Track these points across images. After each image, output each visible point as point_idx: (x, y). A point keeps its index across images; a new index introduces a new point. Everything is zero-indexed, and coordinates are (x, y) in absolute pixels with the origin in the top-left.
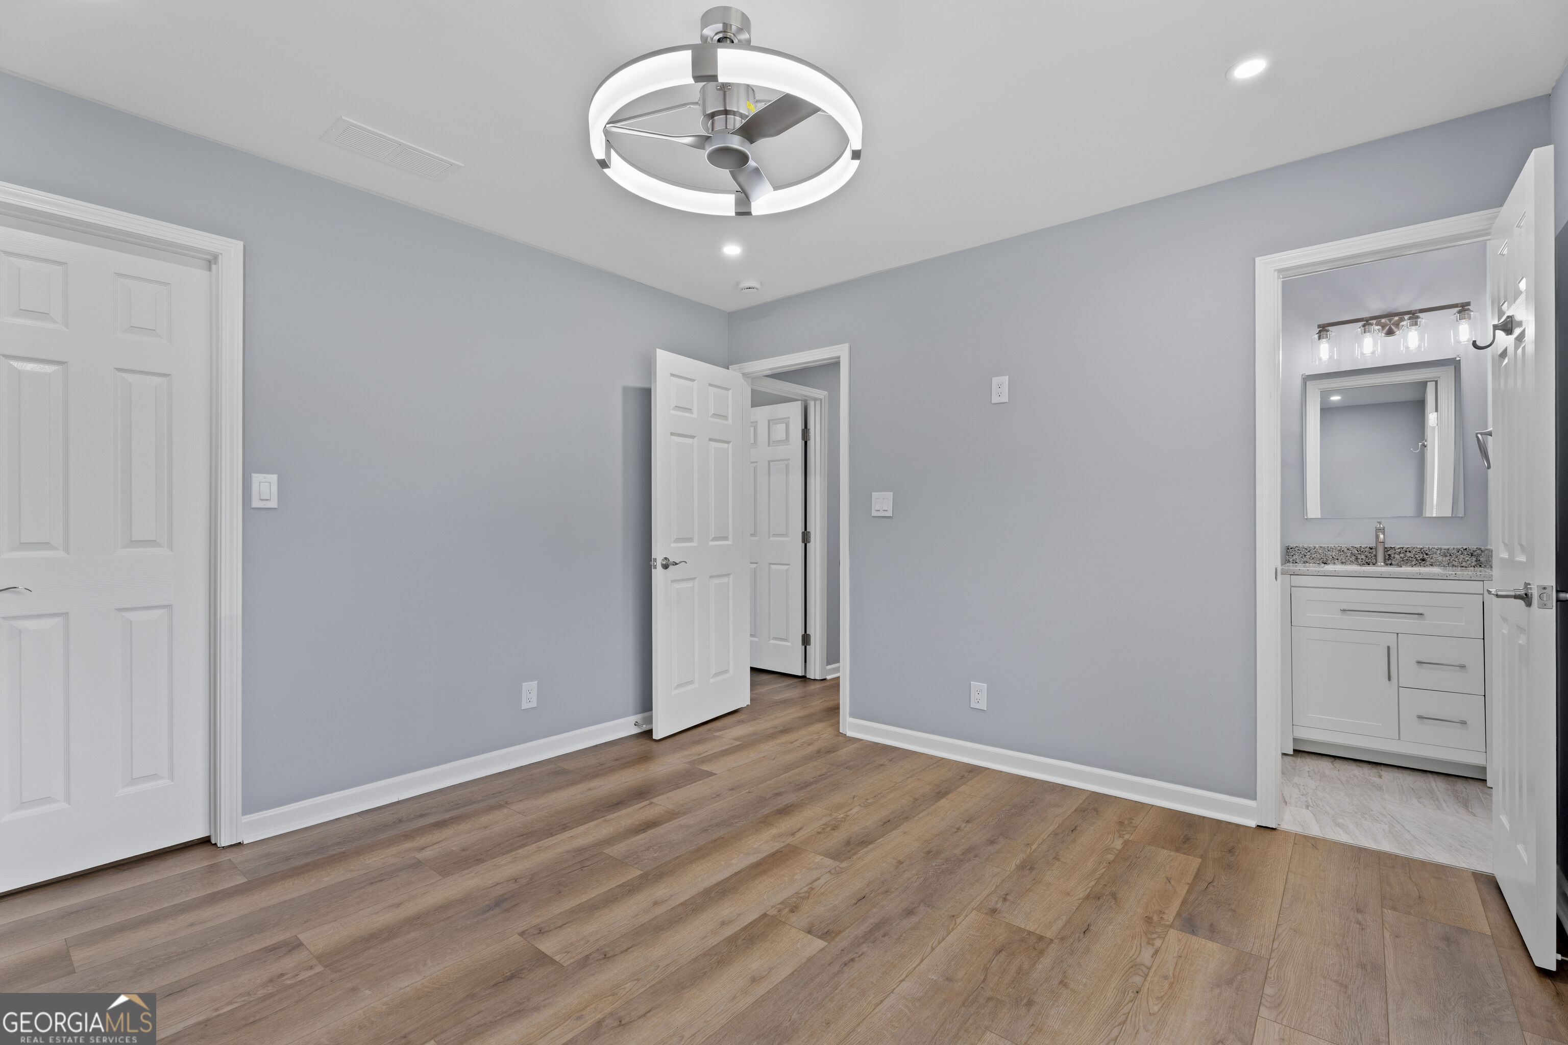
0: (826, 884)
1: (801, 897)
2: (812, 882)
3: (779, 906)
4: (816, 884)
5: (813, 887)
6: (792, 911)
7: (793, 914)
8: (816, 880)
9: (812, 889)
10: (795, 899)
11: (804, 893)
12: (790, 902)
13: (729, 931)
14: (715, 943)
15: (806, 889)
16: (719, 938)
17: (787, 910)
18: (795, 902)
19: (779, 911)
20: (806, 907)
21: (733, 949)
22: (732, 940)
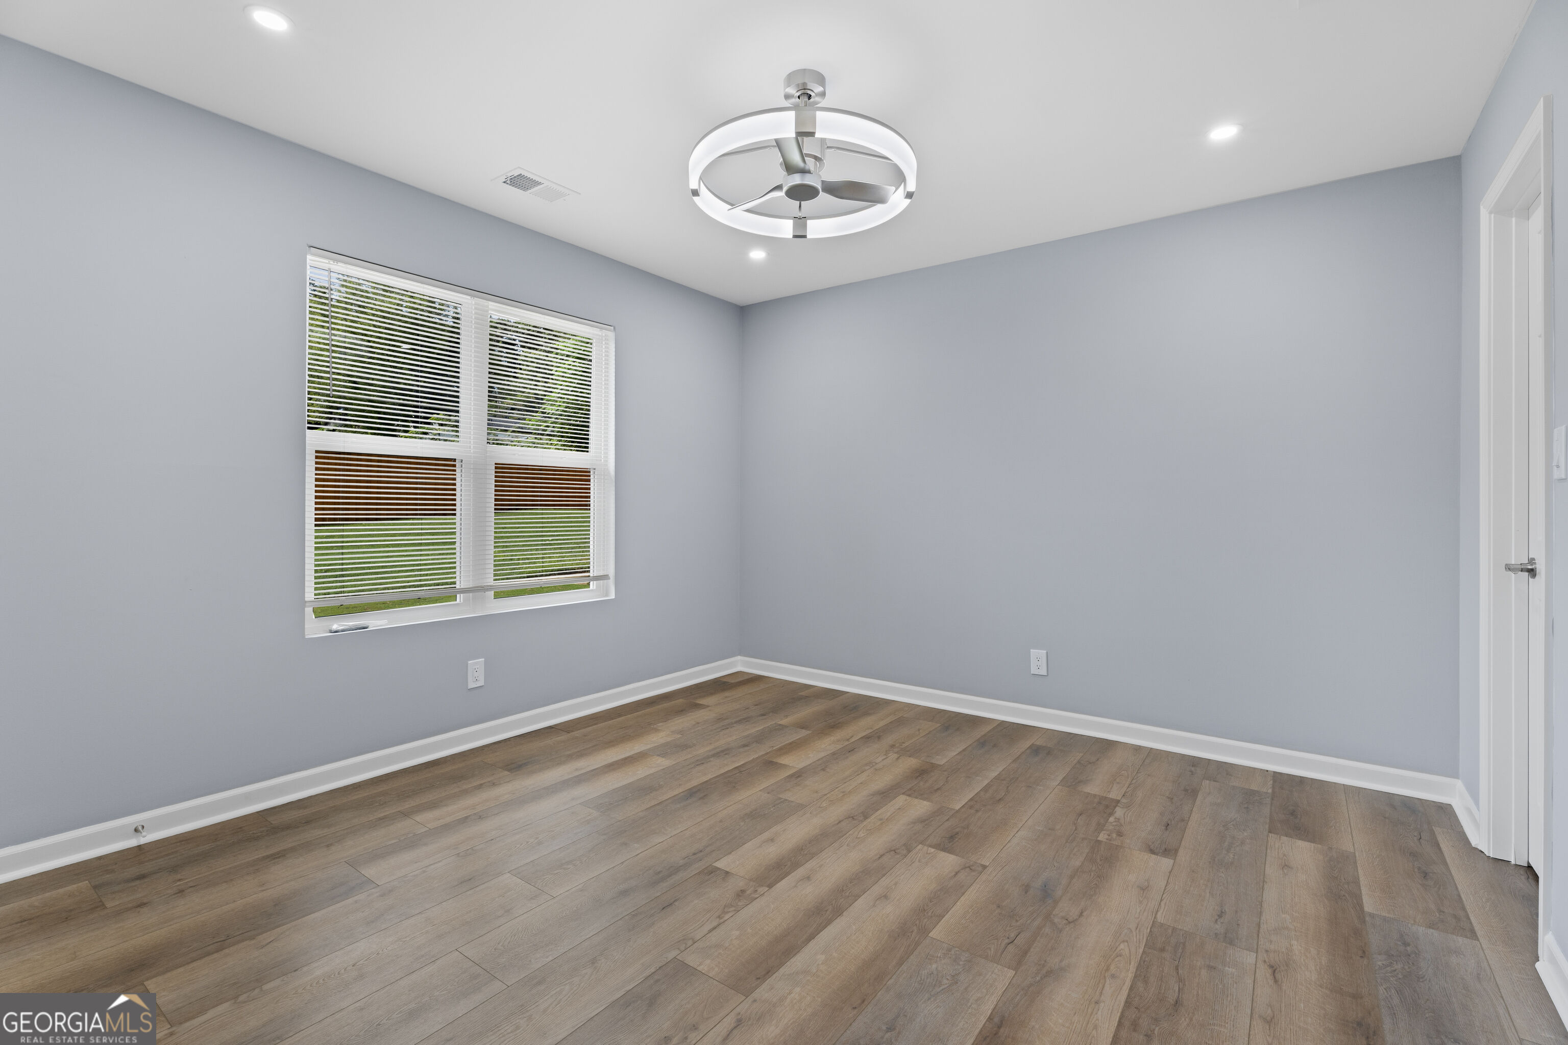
0: (703, 923)
1: (732, 906)
2: (718, 925)
3: (757, 896)
4: (715, 924)
5: (718, 919)
6: (743, 891)
7: (742, 889)
8: (714, 928)
9: (719, 917)
10: (740, 904)
11: (729, 912)
12: (745, 901)
13: (800, 872)
14: (809, 862)
15: (727, 917)
16: (809, 865)
17: (748, 892)
18: (740, 900)
19: (756, 891)
20: (728, 896)
21: (793, 859)
22: (796, 865)
